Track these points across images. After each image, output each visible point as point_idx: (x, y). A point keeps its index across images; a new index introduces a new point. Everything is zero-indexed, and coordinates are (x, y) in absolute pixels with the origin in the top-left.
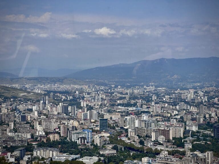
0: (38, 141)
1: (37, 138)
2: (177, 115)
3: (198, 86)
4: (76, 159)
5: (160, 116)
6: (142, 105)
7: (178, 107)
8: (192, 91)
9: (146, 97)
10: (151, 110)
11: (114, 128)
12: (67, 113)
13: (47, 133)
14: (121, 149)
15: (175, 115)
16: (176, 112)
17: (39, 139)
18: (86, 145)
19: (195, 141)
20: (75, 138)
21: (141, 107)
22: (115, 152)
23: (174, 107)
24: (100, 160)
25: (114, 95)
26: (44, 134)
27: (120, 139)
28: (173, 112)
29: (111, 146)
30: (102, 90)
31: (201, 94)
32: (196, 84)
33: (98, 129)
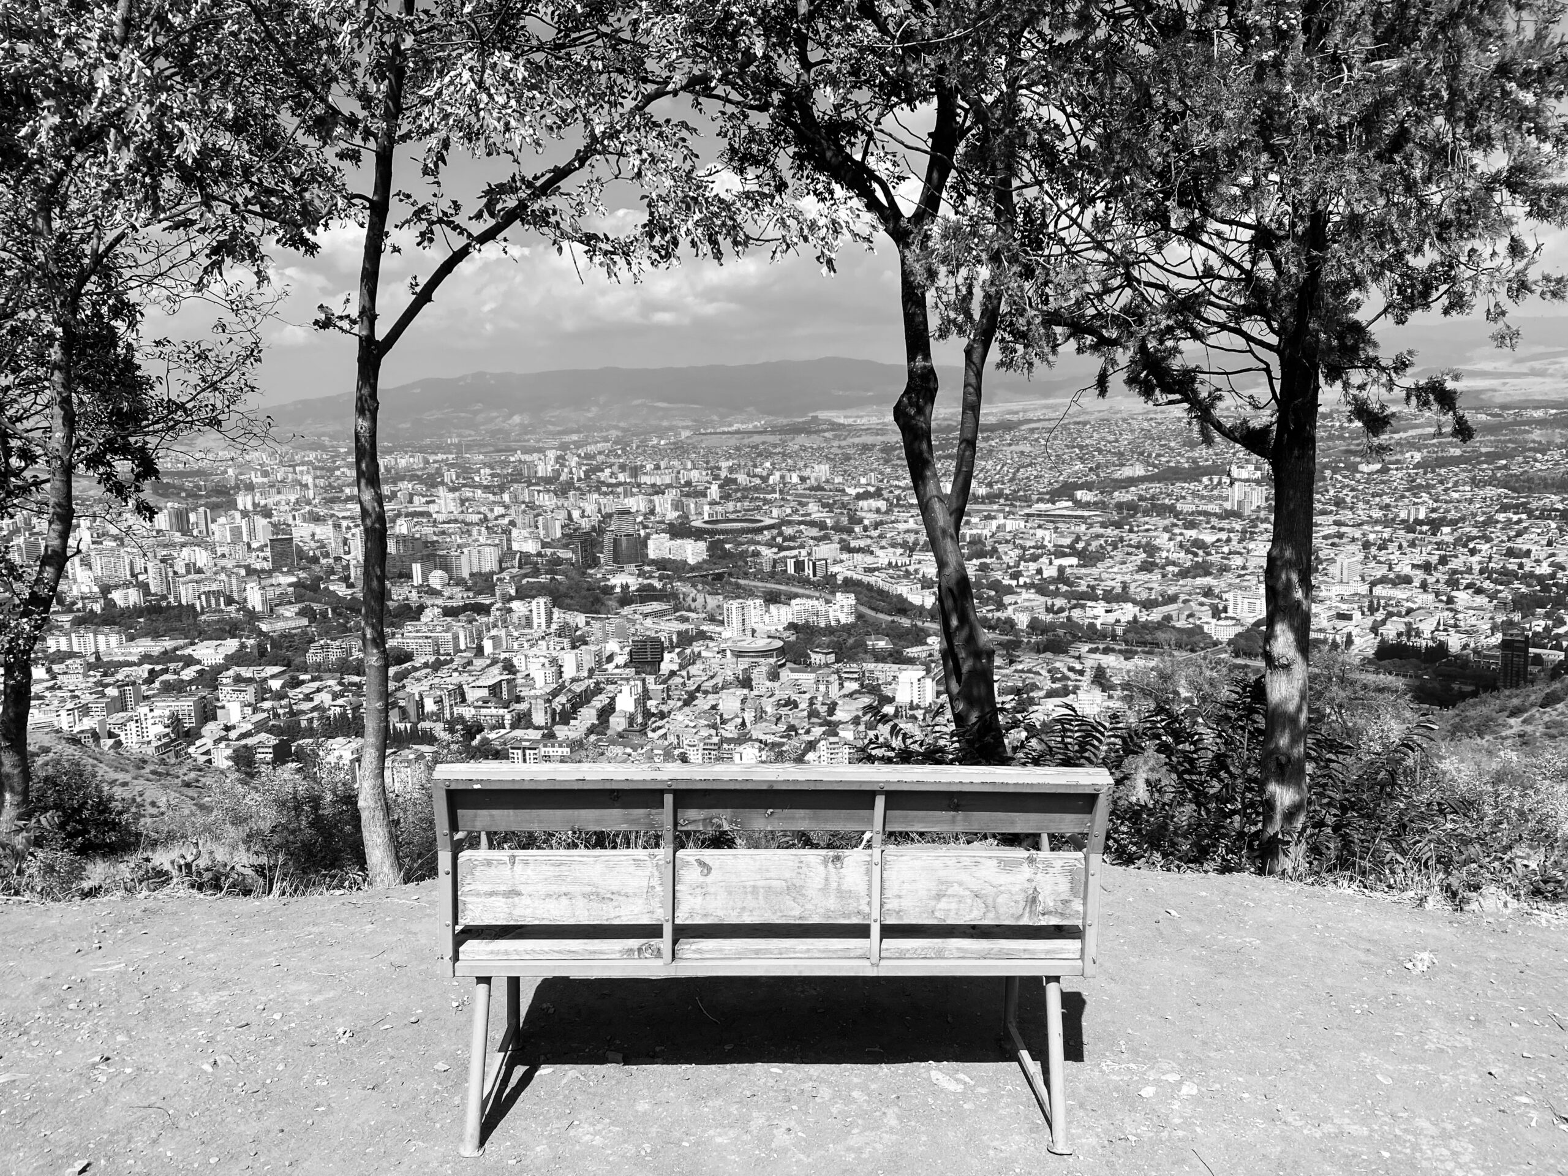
0: (79, 610)
1: (74, 603)
2: (503, 516)
3: (574, 442)
4: (176, 649)
5: (456, 521)
6: (411, 496)
7: (506, 497)
8: (552, 454)
9: (430, 476)
10: (432, 508)
11: (315, 560)
12: (185, 529)
13: (106, 590)
14: (324, 614)
15: (496, 519)
16: (499, 510)
17: (80, 605)
18: (222, 611)
19: (525, 576)
20: (190, 596)
21: (411, 502)
22: (305, 622)
23: (497, 498)
24: (243, 646)
25: (338, 473)
26: (96, 589)
27: (326, 588)
28: (492, 510)
29: (295, 608)
30: (310, 463)
31: (573, 461)
32: (567, 439)
33: (267, 566)
